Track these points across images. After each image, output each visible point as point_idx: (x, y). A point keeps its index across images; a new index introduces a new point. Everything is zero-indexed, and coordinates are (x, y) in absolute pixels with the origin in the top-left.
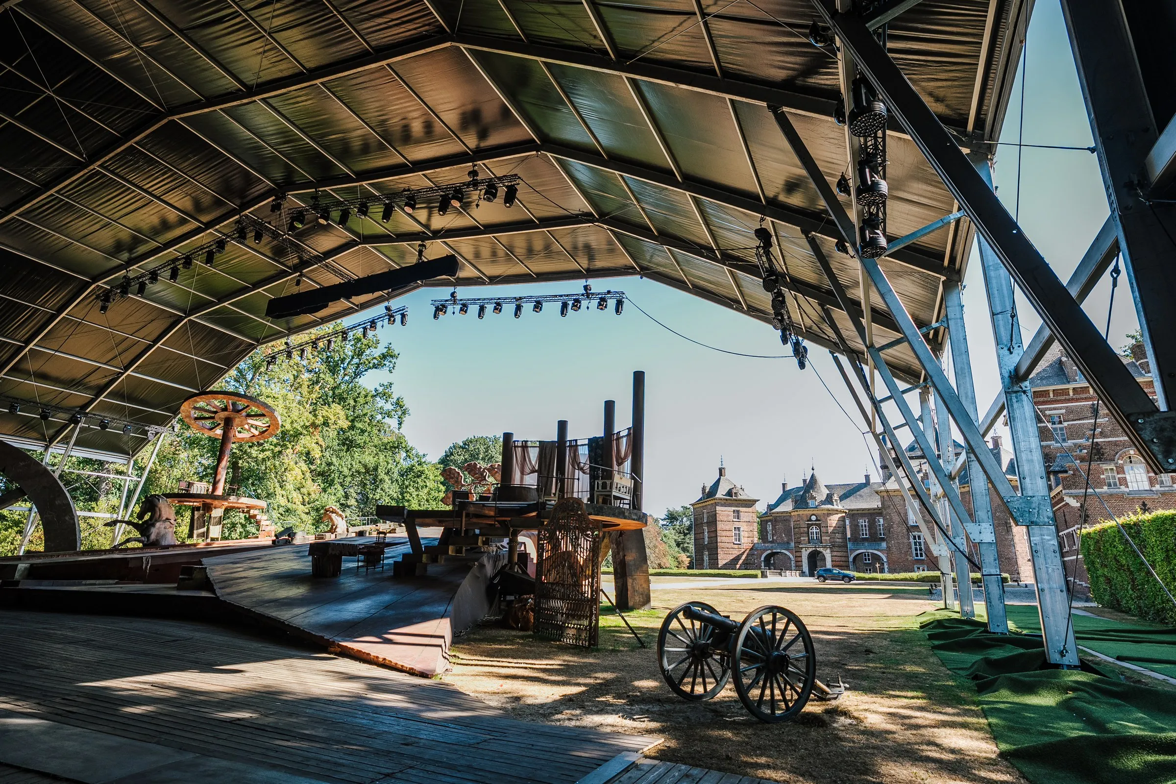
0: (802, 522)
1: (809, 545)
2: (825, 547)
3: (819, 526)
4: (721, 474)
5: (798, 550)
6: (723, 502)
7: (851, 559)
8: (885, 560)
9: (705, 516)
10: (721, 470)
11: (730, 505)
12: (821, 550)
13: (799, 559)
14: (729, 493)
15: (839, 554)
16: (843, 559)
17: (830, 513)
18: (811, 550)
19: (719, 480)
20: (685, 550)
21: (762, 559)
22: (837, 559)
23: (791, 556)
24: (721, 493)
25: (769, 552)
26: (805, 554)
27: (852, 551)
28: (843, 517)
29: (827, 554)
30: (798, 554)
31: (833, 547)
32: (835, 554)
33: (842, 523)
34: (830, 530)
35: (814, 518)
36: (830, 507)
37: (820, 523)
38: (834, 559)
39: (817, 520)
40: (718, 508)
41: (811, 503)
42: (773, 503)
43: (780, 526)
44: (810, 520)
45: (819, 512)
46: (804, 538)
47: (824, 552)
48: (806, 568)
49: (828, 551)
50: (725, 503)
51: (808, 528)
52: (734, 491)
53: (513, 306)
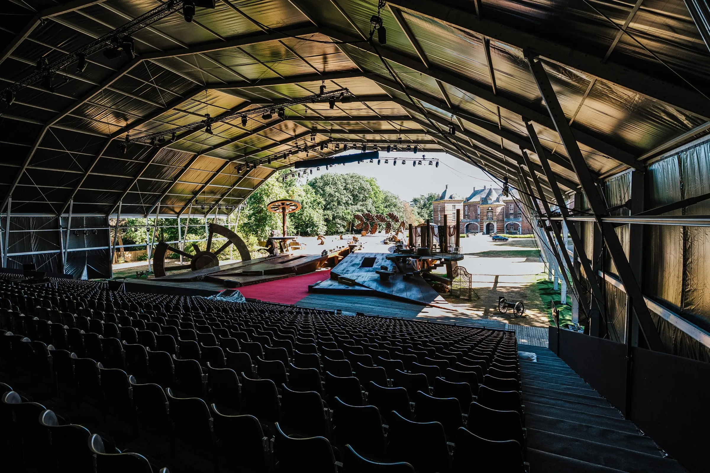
0: (484, 210)
1: (487, 221)
2: (494, 221)
3: (492, 212)
4: (447, 188)
5: (481, 223)
6: (448, 202)
7: (505, 226)
8: (520, 226)
9: (439, 208)
10: (447, 186)
11: (451, 203)
12: (492, 222)
13: (482, 227)
14: (451, 197)
15: (500, 224)
16: (502, 226)
17: (498, 206)
18: (488, 223)
19: (446, 190)
20: (422, 216)
21: (465, 226)
22: (499, 226)
23: (478, 225)
24: (447, 198)
25: (468, 223)
26: (485, 224)
27: (506, 222)
28: (504, 208)
29: (495, 225)
30: (481, 224)
31: (498, 221)
32: (498, 224)
33: (502, 210)
34: (497, 214)
35: (490, 208)
36: (497, 203)
37: (492, 211)
38: (498, 226)
39: (492, 209)
40: (446, 205)
41: (489, 202)
42: (468, 196)
43: (472, 208)
44: (488, 209)
45: (493, 206)
46: (485, 218)
47: (494, 224)
48: (485, 230)
49: (496, 223)
50: (449, 202)
51: (487, 213)
52: (453, 196)
53: (393, 161)
